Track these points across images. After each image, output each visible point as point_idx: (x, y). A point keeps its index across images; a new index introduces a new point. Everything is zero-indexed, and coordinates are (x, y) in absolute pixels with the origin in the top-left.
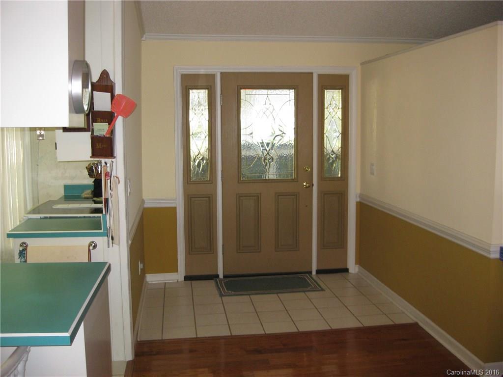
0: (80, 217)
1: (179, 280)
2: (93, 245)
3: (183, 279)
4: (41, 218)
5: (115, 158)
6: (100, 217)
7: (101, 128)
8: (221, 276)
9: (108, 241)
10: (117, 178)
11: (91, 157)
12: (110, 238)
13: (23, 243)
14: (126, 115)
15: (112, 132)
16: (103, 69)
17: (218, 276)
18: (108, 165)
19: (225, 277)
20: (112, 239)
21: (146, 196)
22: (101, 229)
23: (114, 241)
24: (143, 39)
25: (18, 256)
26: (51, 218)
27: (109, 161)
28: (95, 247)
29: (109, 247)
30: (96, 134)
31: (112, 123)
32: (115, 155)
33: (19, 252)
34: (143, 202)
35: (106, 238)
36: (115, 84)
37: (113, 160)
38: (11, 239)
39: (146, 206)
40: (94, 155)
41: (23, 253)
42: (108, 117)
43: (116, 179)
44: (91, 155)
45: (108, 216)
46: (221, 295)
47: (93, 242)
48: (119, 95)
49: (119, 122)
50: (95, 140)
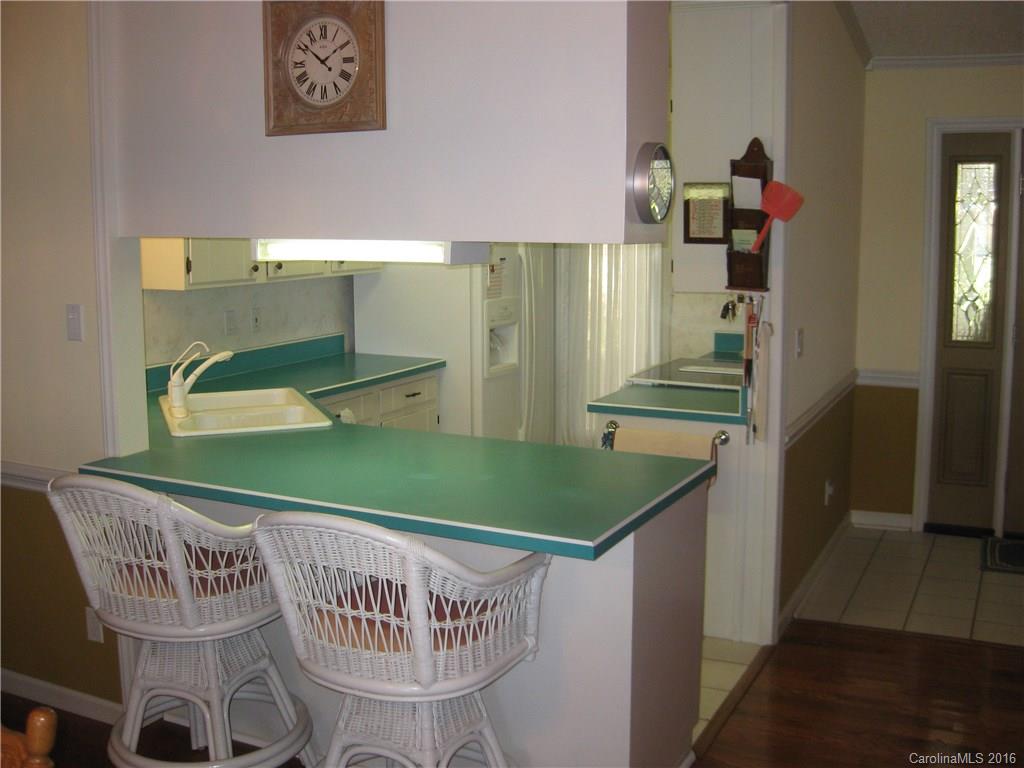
0: (719, 390)
1: (914, 530)
2: (723, 437)
3: (920, 528)
4: (653, 386)
5: (767, 290)
6: (737, 391)
7: (746, 239)
8: (999, 533)
9: (748, 433)
10: (770, 325)
11: (727, 288)
12: (752, 428)
13: (612, 422)
14: (786, 216)
15: (764, 245)
16: (753, 137)
17: (991, 532)
18: (755, 303)
19: (1007, 535)
20: (755, 430)
21: (861, 363)
22: (738, 412)
23: (757, 434)
24: (869, 67)
25: (601, 443)
26: (670, 386)
27: (756, 295)
28: (726, 441)
29: (748, 443)
30: (737, 248)
31: (765, 229)
32: (769, 286)
33: (602, 435)
34: (855, 373)
35: (745, 427)
36: (772, 163)
37: (764, 294)
38: (594, 414)
39: (860, 381)
40: (732, 284)
41: (609, 439)
42: (757, 220)
43: (768, 327)
44: (726, 284)
45: (749, 391)
46: (984, 568)
47: (723, 433)
48: (779, 185)
49: (778, 228)
50: (735, 259)
